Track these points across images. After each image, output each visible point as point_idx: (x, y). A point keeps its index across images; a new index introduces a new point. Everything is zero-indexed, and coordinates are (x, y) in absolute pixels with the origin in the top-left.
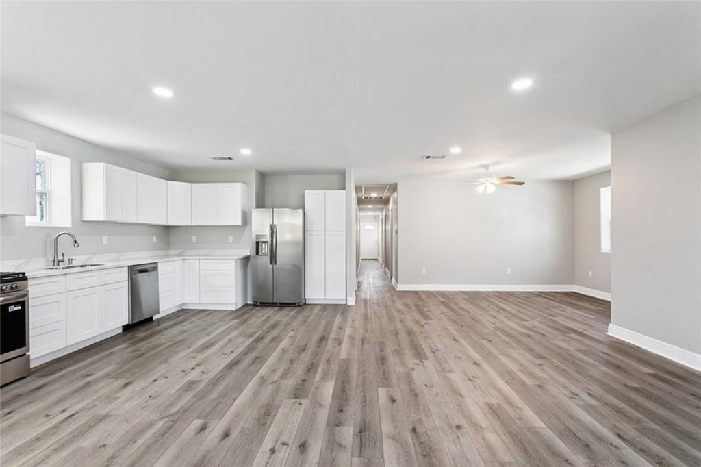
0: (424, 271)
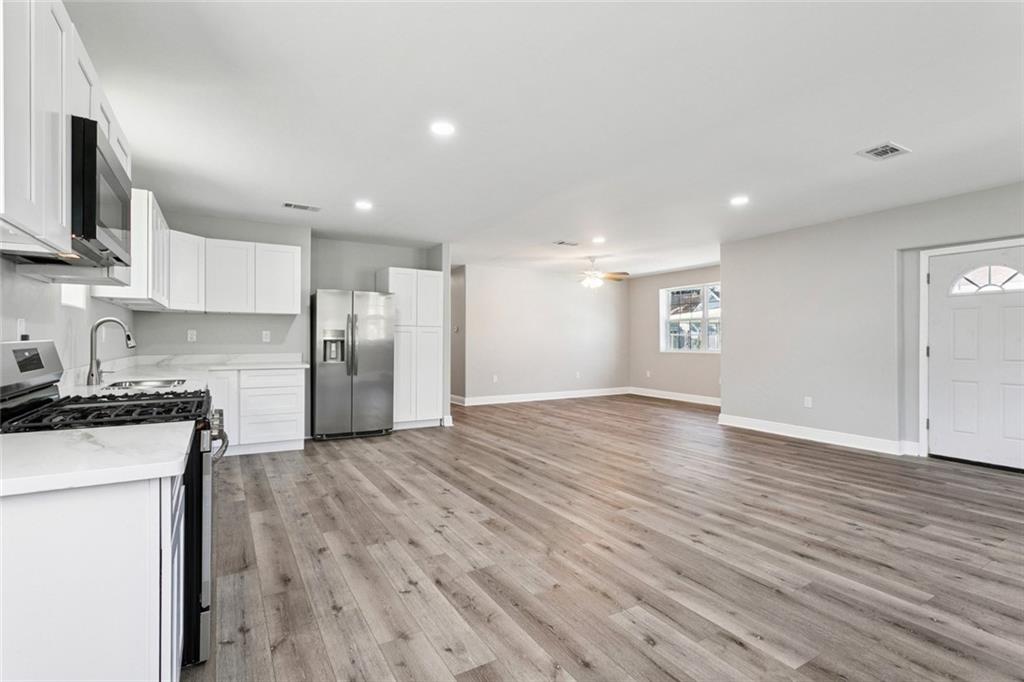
0: (495, 379)
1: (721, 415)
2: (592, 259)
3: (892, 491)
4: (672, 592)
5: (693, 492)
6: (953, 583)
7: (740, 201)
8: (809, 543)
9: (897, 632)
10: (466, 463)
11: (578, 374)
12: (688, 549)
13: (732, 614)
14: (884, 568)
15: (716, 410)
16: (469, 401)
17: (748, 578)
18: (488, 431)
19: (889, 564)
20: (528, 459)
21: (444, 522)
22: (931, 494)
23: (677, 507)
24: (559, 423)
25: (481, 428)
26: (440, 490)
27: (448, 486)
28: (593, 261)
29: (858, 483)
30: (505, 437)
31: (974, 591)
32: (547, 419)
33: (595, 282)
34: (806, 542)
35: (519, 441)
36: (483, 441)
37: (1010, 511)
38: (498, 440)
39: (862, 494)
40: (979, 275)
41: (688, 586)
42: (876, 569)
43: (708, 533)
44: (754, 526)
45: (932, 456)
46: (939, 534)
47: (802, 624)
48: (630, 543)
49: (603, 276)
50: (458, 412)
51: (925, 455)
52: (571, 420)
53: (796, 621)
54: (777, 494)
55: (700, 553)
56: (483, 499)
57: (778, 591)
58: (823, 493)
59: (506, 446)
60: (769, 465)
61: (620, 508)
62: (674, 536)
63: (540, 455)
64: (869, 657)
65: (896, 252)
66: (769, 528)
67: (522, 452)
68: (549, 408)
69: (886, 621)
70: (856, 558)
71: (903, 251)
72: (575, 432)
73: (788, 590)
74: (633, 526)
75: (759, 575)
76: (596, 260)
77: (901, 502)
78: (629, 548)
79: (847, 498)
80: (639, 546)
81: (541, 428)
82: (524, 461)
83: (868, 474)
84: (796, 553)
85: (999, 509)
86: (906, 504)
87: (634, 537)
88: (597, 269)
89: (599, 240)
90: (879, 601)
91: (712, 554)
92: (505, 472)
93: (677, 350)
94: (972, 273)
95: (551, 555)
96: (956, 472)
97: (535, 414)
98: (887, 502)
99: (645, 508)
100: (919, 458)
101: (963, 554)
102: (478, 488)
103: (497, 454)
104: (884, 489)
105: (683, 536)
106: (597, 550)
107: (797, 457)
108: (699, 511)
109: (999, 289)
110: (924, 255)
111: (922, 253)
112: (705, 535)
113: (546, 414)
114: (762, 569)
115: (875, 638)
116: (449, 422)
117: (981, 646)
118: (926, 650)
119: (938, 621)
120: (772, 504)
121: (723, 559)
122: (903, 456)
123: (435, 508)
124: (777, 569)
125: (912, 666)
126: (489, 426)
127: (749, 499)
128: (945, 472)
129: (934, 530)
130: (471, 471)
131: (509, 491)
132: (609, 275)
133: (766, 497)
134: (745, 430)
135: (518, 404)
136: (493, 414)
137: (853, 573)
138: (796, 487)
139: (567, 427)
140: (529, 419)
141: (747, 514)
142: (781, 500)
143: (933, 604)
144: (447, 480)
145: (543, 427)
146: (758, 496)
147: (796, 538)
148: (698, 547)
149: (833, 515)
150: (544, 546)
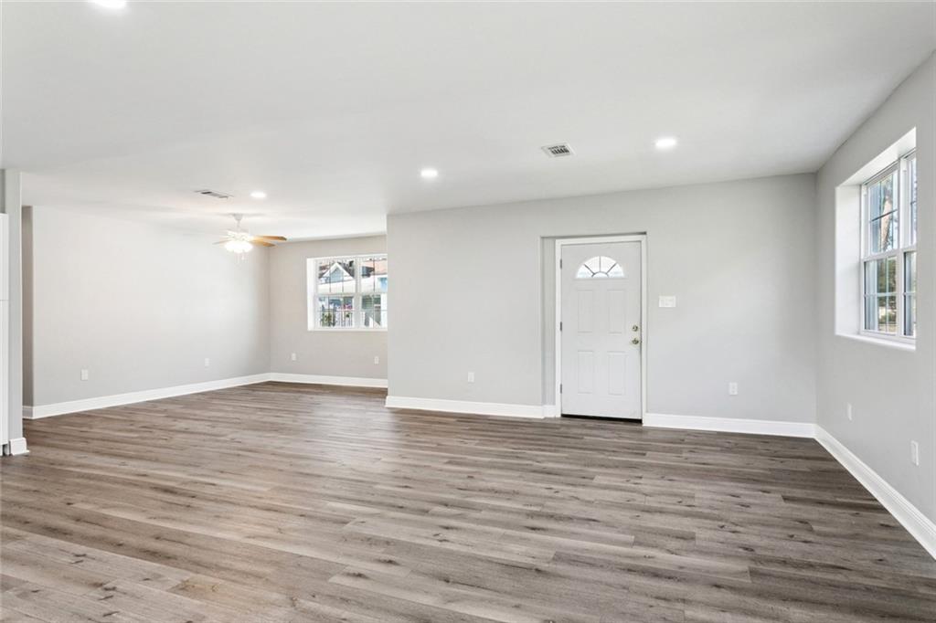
1: (387, 397)
2: (237, 216)
3: (555, 451)
4: (453, 604)
5: (406, 487)
6: (637, 522)
7: (429, 174)
8: (531, 515)
9: (633, 576)
10: (87, 507)
11: (207, 360)
12: (440, 551)
13: (517, 607)
14: (592, 523)
15: (382, 393)
16: (40, 412)
17: (507, 565)
18: (97, 453)
19: (594, 518)
20: (185, 483)
21: (109, 606)
22: (581, 449)
23: (401, 507)
24: (200, 427)
25: (82, 450)
26: (66, 559)
27: (81, 549)
28: (239, 220)
29: (530, 450)
30: (131, 458)
31: (652, 525)
32: (182, 425)
33: (242, 245)
34: (528, 515)
35: (157, 460)
36: (101, 468)
37: (632, 453)
38: (124, 464)
39: (539, 459)
40: (593, 263)
41: (464, 592)
42: (587, 526)
43: (447, 528)
44: (481, 510)
45: (564, 416)
46: (606, 483)
47: (572, 595)
48: (380, 561)
49: (252, 238)
50: (31, 430)
51: (559, 416)
52: (214, 421)
53: (566, 594)
54: (480, 473)
55: (451, 553)
56: (153, 555)
57: (538, 571)
58: (511, 464)
59: (142, 471)
60: (456, 444)
61: (346, 523)
62: (418, 541)
63: (203, 475)
64: (631, 606)
65: (539, 239)
66: (494, 509)
67: (174, 475)
68: (177, 409)
69: (621, 569)
70: (570, 519)
71: (543, 238)
72: (231, 436)
73: (544, 566)
74: (370, 541)
75: (515, 559)
76: (244, 220)
77: (567, 460)
78: (382, 569)
79: (531, 465)
80: (390, 562)
81: (179, 438)
82: (182, 487)
83: (532, 439)
84: (528, 527)
85: (625, 453)
86: (571, 461)
87: (379, 552)
88: (245, 231)
89: (259, 195)
90: (607, 553)
91: (464, 550)
92: (163, 508)
93: (327, 328)
94: (590, 261)
95: (297, 605)
96: (584, 427)
97: (160, 420)
98: (557, 462)
99: (372, 515)
100: (555, 419)
101: (629, 495)
102: (133, 540)
103: (135, 484)
104: (550, 451)
105: (427, 538)
106: (348, 582)
107: (471, 432)
108: (426, 506)
109: (604, 275)
110: (559, 243)
111: (557, 241)
112: (446, 531)
113: (176, 417)
114: (511, 552)
115: (624, 588)
116: (20, 447)
117: (681, 568)
118: (657, 584)
119: (649, 557)
120: (482, 484)
121: (475, 552)
122: (545, 419)
123: (80, 590)
124: (524, 549)
125: (659, 602)
126: (95, 445)
127: (459, 482)
128: (576, 429)
129: (599, 480)
130: (106, 518)
131: (187, 535)
132: (256, 239)
133: (472, 477)
134: (410, 410)
135: (126, 408)
136: (91, 427)
137: (577, 534)
138: (490, 462)
139: (215, 431)
140: (154, 427)
141: (468, 499)
142: (487, 479)
143: (637, 543)
144: (70, 540)
145: (180, 435)
146: (464, 478)
147: (519, 512)
148: (447, 546)
149: (531, 484)
150: (283, 597)
